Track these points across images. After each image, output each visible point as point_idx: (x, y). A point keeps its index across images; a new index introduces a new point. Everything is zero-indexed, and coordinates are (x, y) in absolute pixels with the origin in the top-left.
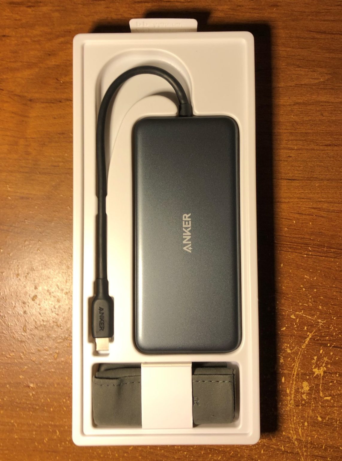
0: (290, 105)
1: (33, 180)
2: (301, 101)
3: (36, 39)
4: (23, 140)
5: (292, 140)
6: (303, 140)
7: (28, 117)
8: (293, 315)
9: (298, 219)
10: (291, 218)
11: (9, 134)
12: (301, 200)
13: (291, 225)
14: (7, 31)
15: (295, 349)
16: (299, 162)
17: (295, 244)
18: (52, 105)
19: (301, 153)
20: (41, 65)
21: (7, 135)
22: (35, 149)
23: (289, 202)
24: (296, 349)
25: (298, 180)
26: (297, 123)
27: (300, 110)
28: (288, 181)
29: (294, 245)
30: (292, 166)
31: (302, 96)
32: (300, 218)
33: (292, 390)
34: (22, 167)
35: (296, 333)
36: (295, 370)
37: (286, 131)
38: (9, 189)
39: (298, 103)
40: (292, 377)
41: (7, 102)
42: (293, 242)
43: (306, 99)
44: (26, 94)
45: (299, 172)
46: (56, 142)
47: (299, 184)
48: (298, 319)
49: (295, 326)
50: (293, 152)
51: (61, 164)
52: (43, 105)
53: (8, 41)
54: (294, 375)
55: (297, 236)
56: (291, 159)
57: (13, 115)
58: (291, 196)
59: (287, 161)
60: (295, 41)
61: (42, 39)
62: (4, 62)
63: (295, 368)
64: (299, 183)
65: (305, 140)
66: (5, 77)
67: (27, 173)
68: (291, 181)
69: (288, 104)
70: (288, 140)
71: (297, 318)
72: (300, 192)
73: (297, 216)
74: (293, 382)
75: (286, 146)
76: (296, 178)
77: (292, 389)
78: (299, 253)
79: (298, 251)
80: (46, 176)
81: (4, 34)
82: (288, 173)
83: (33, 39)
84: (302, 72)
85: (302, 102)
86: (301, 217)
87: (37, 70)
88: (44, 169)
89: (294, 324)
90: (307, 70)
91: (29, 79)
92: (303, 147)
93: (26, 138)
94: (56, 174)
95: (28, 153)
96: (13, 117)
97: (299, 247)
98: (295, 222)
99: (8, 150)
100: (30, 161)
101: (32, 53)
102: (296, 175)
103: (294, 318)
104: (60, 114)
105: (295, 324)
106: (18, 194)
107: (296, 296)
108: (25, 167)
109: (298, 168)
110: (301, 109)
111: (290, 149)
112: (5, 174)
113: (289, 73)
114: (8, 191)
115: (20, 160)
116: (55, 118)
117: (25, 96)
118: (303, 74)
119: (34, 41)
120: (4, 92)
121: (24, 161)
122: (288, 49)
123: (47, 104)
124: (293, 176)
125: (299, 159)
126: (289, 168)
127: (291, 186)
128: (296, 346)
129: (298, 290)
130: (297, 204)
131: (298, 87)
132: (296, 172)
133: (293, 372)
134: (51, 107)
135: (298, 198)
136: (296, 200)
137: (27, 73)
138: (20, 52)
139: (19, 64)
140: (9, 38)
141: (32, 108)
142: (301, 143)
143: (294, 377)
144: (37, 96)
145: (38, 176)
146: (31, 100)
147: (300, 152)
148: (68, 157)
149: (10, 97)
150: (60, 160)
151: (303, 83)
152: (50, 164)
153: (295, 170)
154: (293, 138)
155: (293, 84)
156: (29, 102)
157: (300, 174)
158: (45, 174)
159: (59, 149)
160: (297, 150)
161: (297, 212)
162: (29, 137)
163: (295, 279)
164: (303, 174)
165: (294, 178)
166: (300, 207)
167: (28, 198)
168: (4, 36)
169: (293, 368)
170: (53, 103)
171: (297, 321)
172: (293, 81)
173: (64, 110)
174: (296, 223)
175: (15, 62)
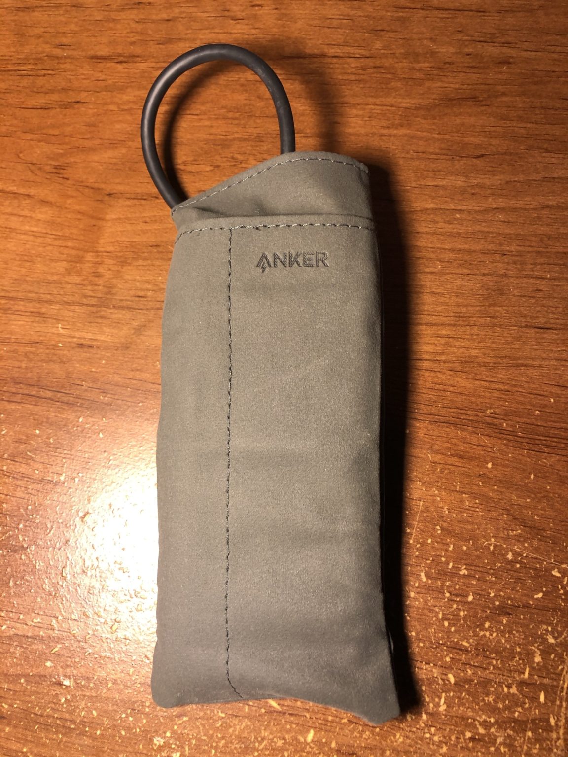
0: (534, 209)
1: (101, 317)
2: (554, 203)
3: (126, 107)
4: (91, 254)
5: (542, 264)
6: (560, 265)
7: (103, 219)
8: (556, 570)
9: (558, 396)
10: (545, 393)
11: (69, 244)
12: (562, 363)
13: (545, 406)
14: (83, 96)
15: (563, 637)
16: (555, 300)
17: (555, 440)
18: (143, 202)
19: (557, 286)
20: (130, 143)
21: (67, 247)
22: (110, 269)
23: (540, 366)
24: (565, 637)
25: (555, 329)
26: (549, 237)
27: (553, 217)
28: (537, 330)
29: (554, 442)
30: (543, 306)
31: (554, 196)
32: (562, 394)
33: (560, 718)
34: (86, 296)
35: (563, 604)
36: (564, 679)
37: (530, 249)
38: (61, 331)
39: (548, 207)
40: (559, 692)
41: (72, 197)
42: (551, 435)
43: (563, 200)
44: (102, 186)
45: (556, 317)
46: (145, 259)
47: (556, 336)
48: (566, 578)
49: (562, 592)
50: (544, 282)
51: (150, 294)
52: (129, 203)
53: (83, 109)
54: (562, 688)
55: (557, 425)
56: (540, 294)
57: (79, 217)
58: (544, 356)
59: (534, 297)
60: (539, 113)
61: (135, 107)
62: (74, 139)
63: (564, 676)
64: (557, 334)
65: (563, 264)
66: (72, 160)
67: (93, 305)
68: (542, 330)
69: (532, 207)
70: (535, 264)
71: (563, 577)
72: (559, 349)
73: (556, 390)
74: (561, 702)
75: (532, 273)
76: (551, 326)
77: (560, 716)
78: (563, 456)
79: (560, 452)
80: (124, 312)
81: (79, 100)
82: (538, 317)
83: (122, 107)
84: (553, 159)
85: (555, 205)
86: (564, 393)
87: (124, 151)
88: (122, 300)
89: (558, 587)
90: (561, 156)
91: (111, 163)
92: (561, 276)
93: (97, 252)
94: (141, 309)
95: (98, 275)
96: (79, 220)
97: (563, 445)
98: (552, 400)
99: (66, 269)
100: (100, 288)
101: (118, 126)
102: (552, 321)
103: (558, 575)
104: (155, 216)
105: (560, 587)
106: (75, 340)
107: (561, 534)
108: (91, 297)
109: (554, 309)
110: (555, 215)
111: (539, 278)
112: (57, 306)
113: (530, 160)
114: (59, 335)
115: (84, 285)
116: (146, 222)
117: (102, 189)
118: (555, 162)
119: (123, 110)
120: (69, 182)
121: (89, 288)
122: (529, 125)
123: (135, 201)
124: (545, 323)
125: (555, 295)
126: (538, 309)
127: (543, 338)
128: (564, 630)
129: (563, 524)
130: (556, 369)
131: (547, 182)
132: (551, 316)
133: (561, 682)
134: (141, 205)
135: (557, 360)
136: (554, 362)
137: (108, 155)
138: (100, 125)
139: (98, 142)
140: (85, 105)
141: (110, 206)
142: (557, 268)
143: (562, 692)
144: (121, 188)
145: (112, 311)
146: (110, 195)
147: (555, 284)
148: (163, 283)
149: (77, 190)
150: (150, 287)
151: (556, 176)
152: (132, 292)
153: (550, 313)
154: (542, 260)
155: (538, 177)
156: (107, 198)
157: (558, 319)
158: (123, 308)
159: (149, 270)
160: (550, 279)
161: (556, 384)
162: (102, 250)
163: (557, 502)
164: (563, 320)
165: (548, 326)
166: (560, 376)
167: (91, 347)
168: (78, 102)
169: (561, 674)
170: (145, 199)
171: (565, 582)
172: (539, 173)
173: (162, 210)
174: (554, 402)
175: (92, 138)
